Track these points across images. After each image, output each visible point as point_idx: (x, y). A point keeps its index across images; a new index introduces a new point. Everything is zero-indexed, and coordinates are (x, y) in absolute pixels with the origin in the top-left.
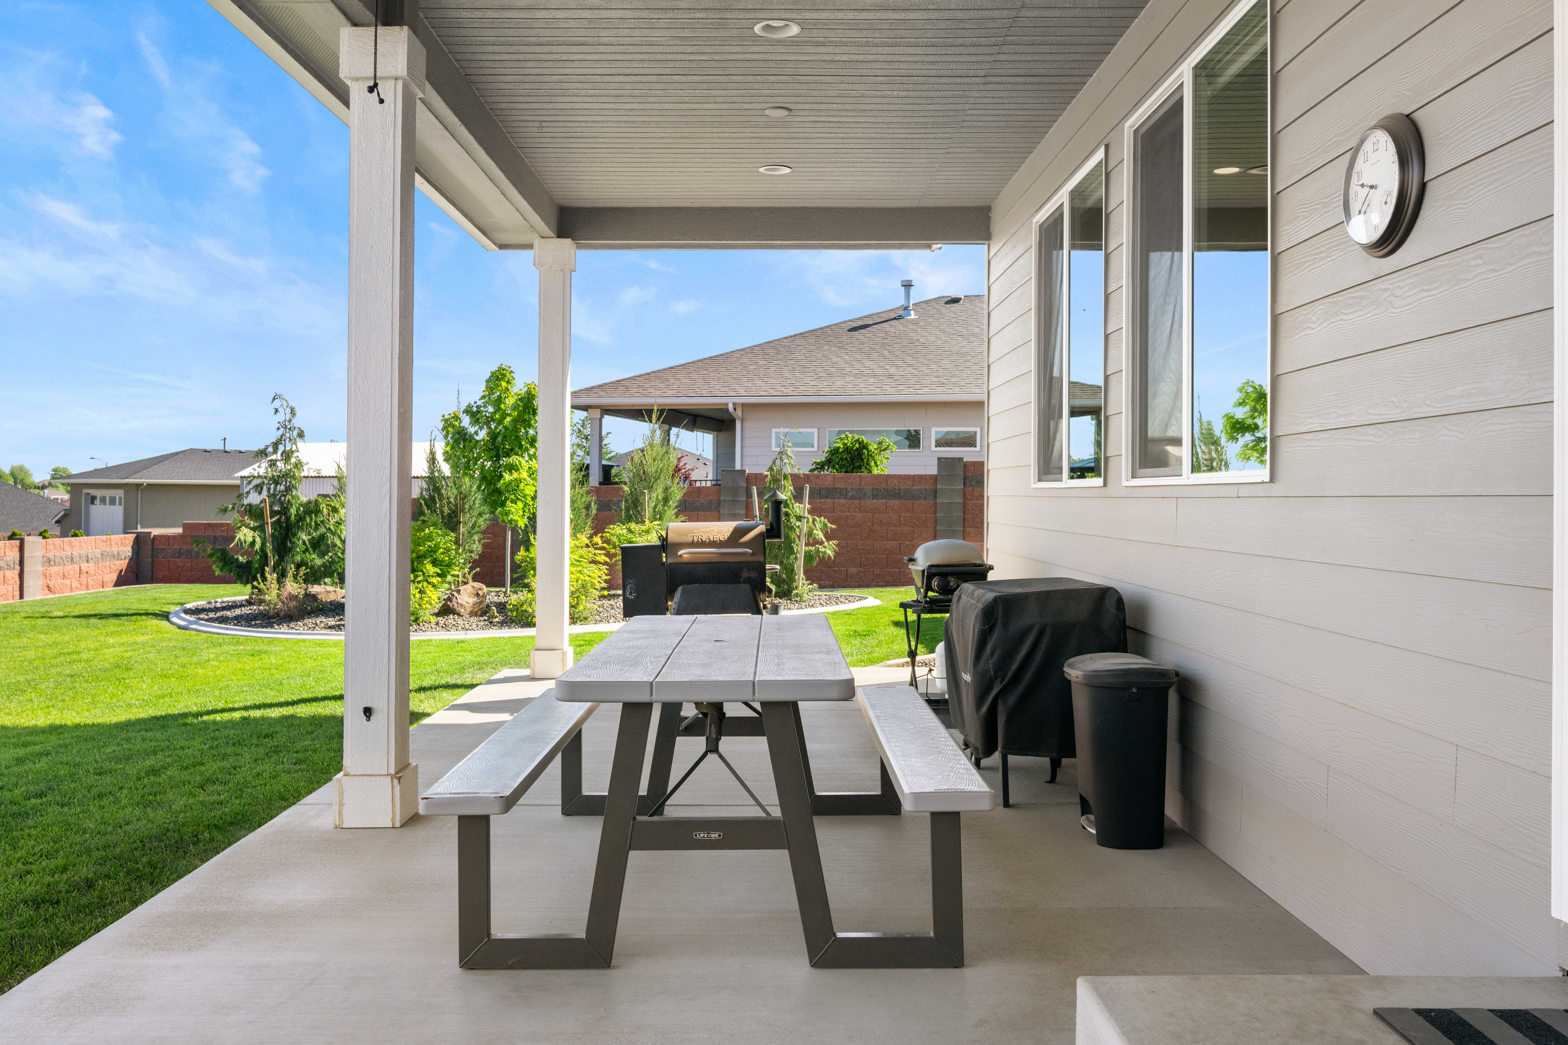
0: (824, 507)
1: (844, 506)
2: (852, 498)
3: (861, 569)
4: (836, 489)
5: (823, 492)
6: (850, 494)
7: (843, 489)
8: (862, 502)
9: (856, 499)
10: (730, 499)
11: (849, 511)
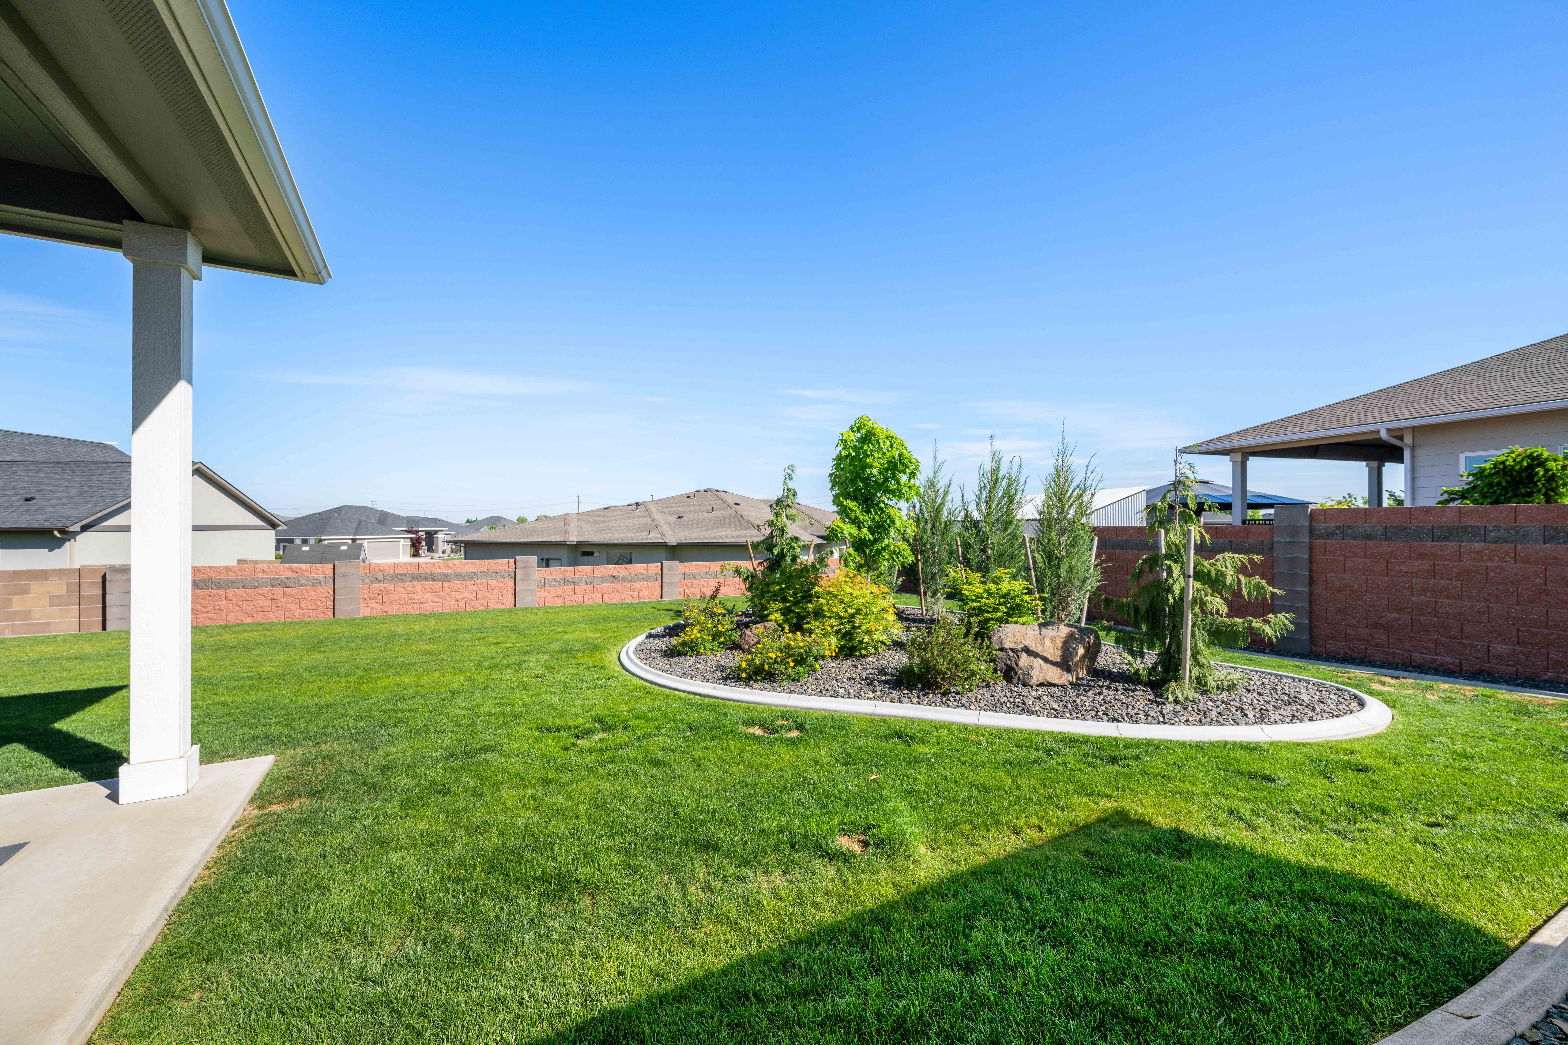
0: (1439, 553)
1: (1480, 552)
2: (1496, 541)
3: (1518, 648)
4: (1465, 528)
5: (1438, 533)
6: (1492, 535)
7: (1479, 528)
8: (1519, 547)
9: (1506, 542)
10: (1287, 540)
11: (1491, 560)
